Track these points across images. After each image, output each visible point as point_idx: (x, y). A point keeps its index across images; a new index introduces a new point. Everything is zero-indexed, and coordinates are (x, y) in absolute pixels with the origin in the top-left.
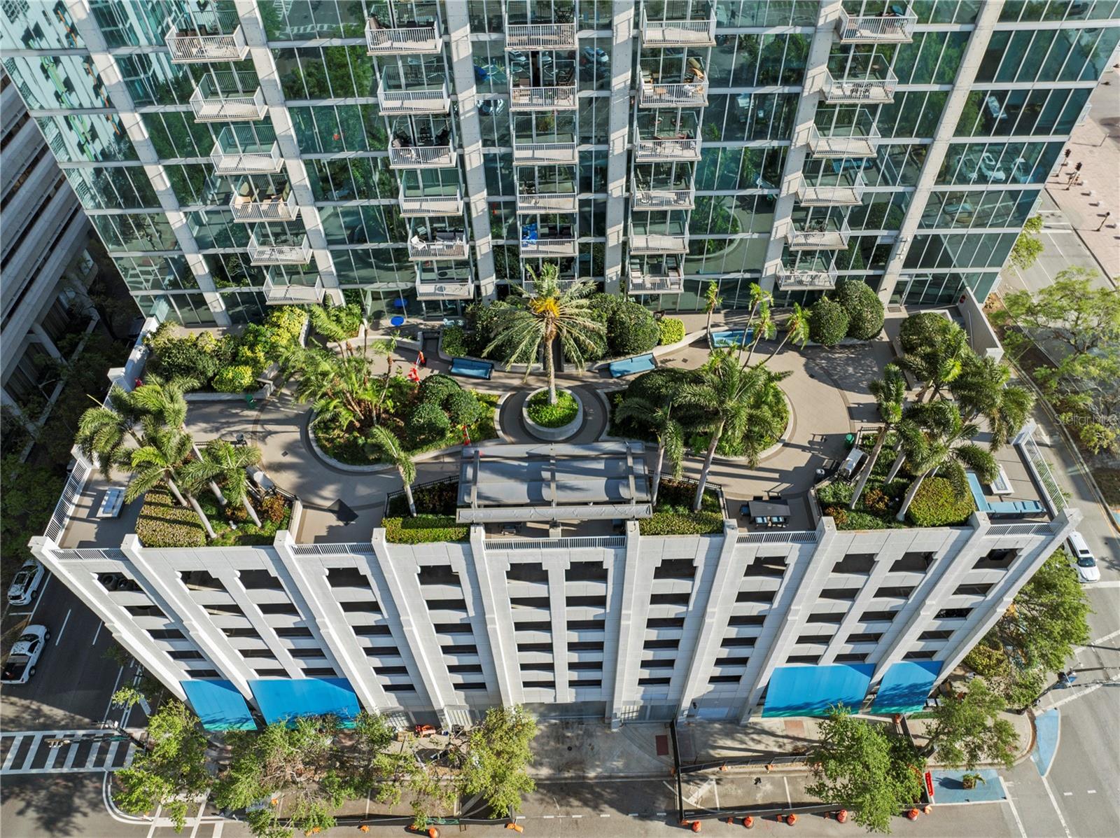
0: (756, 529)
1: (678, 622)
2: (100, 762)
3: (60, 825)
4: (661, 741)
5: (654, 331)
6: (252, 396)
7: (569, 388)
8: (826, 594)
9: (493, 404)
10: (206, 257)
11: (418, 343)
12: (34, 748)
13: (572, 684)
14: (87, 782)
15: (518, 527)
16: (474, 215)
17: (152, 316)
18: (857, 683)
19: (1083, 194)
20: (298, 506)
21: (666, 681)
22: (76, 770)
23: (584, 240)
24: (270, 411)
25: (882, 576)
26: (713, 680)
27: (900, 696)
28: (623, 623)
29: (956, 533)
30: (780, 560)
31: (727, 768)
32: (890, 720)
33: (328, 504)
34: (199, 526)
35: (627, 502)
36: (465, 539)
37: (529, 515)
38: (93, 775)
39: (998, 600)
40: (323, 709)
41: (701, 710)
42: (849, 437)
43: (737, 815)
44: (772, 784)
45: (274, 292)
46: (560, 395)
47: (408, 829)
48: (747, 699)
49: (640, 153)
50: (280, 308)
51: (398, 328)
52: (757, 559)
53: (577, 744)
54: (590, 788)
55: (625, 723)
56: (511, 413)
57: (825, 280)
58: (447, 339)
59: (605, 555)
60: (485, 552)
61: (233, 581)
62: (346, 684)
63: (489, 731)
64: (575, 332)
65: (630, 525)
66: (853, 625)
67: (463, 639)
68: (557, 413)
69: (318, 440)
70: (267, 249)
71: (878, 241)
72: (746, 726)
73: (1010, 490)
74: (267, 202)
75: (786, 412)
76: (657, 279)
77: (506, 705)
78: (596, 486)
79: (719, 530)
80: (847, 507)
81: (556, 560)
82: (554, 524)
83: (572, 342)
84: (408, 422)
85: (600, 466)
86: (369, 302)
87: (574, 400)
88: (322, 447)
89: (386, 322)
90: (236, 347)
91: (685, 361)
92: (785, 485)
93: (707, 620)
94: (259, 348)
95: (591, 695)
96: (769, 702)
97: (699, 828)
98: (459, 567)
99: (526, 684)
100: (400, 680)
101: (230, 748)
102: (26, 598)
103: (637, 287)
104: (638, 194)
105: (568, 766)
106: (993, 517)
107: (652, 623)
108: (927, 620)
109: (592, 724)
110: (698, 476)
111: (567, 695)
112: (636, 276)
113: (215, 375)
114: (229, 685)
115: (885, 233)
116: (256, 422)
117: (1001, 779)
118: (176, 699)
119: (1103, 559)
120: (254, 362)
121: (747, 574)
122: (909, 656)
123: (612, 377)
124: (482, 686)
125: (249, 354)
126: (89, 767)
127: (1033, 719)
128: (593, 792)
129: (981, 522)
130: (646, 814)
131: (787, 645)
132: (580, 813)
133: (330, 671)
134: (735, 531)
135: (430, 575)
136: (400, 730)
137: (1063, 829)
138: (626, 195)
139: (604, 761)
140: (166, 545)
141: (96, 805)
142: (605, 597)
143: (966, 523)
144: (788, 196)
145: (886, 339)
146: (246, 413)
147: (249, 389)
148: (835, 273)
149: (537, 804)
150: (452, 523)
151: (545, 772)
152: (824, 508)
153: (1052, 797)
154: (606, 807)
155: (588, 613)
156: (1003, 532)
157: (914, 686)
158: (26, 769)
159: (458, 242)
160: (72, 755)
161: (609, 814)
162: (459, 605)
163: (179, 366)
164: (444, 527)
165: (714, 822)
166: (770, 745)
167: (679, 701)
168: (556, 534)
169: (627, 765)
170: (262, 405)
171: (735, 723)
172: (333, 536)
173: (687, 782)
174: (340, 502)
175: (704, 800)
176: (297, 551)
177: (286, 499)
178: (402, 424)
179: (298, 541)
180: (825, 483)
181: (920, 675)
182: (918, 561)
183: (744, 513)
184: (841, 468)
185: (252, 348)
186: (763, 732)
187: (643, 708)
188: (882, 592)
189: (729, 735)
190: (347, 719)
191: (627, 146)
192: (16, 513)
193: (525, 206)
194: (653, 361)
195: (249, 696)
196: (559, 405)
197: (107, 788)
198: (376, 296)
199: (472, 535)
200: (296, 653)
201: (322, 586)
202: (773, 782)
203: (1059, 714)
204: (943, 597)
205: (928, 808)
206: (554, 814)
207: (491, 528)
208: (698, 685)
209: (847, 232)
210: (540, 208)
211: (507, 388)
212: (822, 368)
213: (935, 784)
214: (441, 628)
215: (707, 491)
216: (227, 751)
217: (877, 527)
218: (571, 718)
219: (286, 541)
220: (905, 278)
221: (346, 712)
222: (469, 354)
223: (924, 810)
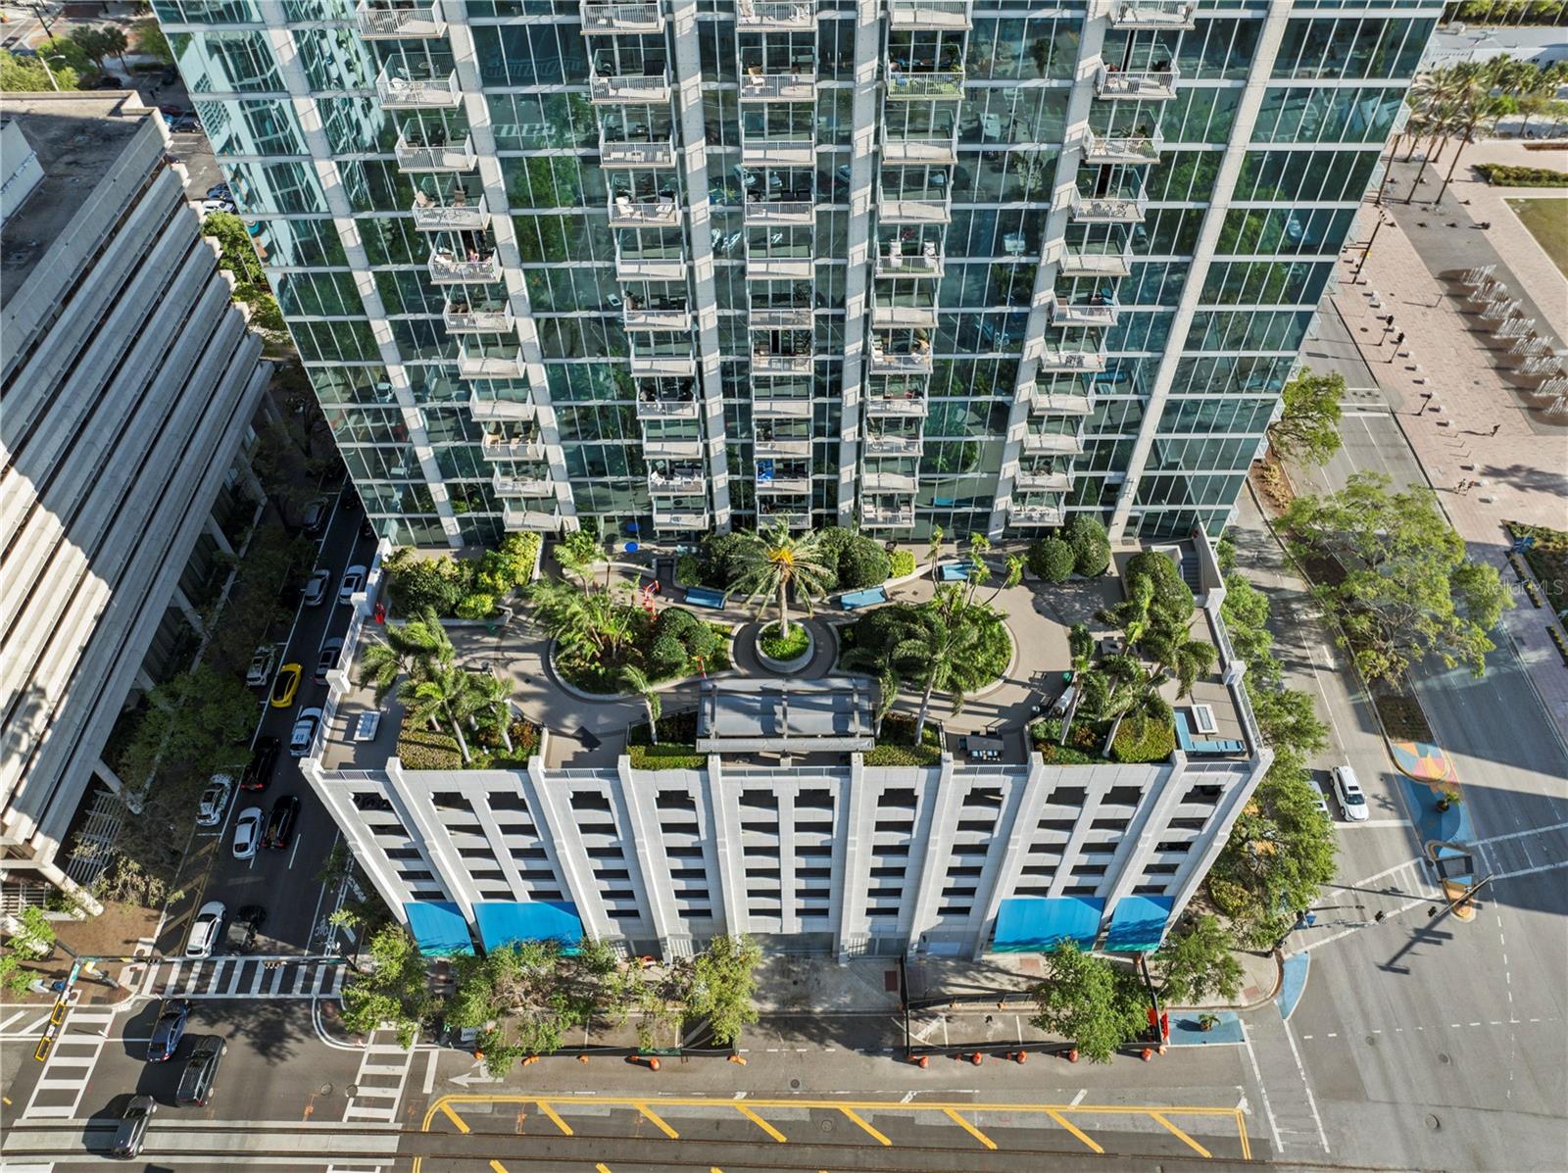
0: (973, 762)
1: (902, 850)
2: (307, 989)
3: (274, 1050)
4: (890, 977)
5: (884, 566)
6: (492, 623)
7: (800, 620)
8: (1043, 824)
9: (726, 635)
10: (447, 485)
11: (654, 571)
12: (237, 973)
13: (799, 912)
14: (296, 1009)
15: (752, 757)
16: (712, 454)
17: (385, 536)
18: (1088, 919)
19: (1408, 368)
20: (545, 732)
21: (894, 911)
22: (282, 996)
23: (818, 477)
24: (510, 638)
25: (1094, 808)
26: (942, 911)
27: (1133, 933)
28: (849, 849)
29: (1156, 770)
30: (996, 791)
31: (957, 1006)
32: (1130, 961)
33: (571, 732)
34: (456, 751)
35: (852, 735)
36: (704, 767)
37: (764, 746)
38: (299, 1001)
39: (1213, 834)
40: (544, 935)
41: (933, 945)
42: (1067, 676)
43: (965, 1052)
44: (1004, 1022)
45: (512, 518)
46: (793, 628)
47: (627, 1060)
48: (978, 933)
49: (871, 408)
50: (515, 535)
51: (630, 556)
52: (974, 790)
53: (803, 978)
54: (816, 1023)
55: (853, 958)
56: (745, 645)
57: (1054, 516)
58: (682, 569)
59: (832, 784)
60: (721, 779)
61: (481, 803)
62: (572, 909)
63: (714, 958)
64: (808, 579)
65: (854, 756)
66: (1074, 857)
67: (693, 863)
68: (790, 648)
69: (559, 669)
70: (509, 480)
71: (1106, 481)
72: (979, 964)
73: (1215, 729)
74: (515, 441)
75: (1009, 648)
76: (889, 514)
77: (730, 933)
78: (824, 720)
79: (936, 763)
80: (1057, 743)
81: (786, 788)
82: (785, 755)
83: (803, 587)
84: (647, 655)
85: (829, 701)
86: (601, 525)
87: (805, 634)
88: (564, 676)
89: (620, 547)
90: (476, 574)
91: (915, 593)
92: (1004, 721)
93: (931, 848)
94: (498, 575)
95: (818, 925)
96: (998, 937)
97: (926, 1065)
98: (696, 793)
99: (753, 912)
100: (626, 905)
101: (442, 977)
102: (215, 818)
103: (869, 521)
104: (870, 439)
105: (794, 1000)
106: (1193, 756)
107: (878, 850)
108: (1146, 853)
109: (818, 959)
110: (918, 710)
111: (793, 925)
112: (869, 510)
113: (457, 603)
114: (454, 909)
115: (1112, 474)
116: (497, 649)
117: (1241, 1022)
118: (396, 921)
119: (1375, 797)
120: (493, 590)
121: (965, 804)
122: (1138, 890)
123: (842, 609)
124: (707, 913)
125: (489, 581)
126: (296, 994)
127: (1281, 962)
128: (818, 1027)
129: (1179, 760)
130: (873, 1050)
131: (1011, 878)
132: (805, 1047)
133: (557, 895)
134: (950, 763)
135: (668, 799)
136: (619, 961)
137: (1299, 1071)
138: (858, 439)
139: (830, 996)
140: (426, 768)
141: (308, 1031)
142: (831, 824)
143: (1167, 760)
144: (1014, 442)
145: (1116, 574)
146: (487, 639)
147: (489, 616)
148: (1064, 509)
149: (761, 1038)
150: (692, 752)
151: (769, 1007)
152: (1036, 743)
153: (1291, 1040)
154: (831, 1042)
155: (815, 839)
156: (1202, 769)
157: (1144, 923)
158: (231, 993)
159: (696, 479)
160: (277, 982)
161: (834, 1049)
162: (692, 829)
163: (426, 594)
164: (684, 755)
165: (942, 1058)
166: (1004, 983)
167: (908, 933)
168: (786, 763)
169: (854, 1001)
170: (501, 632)
171: (967, 961)
172: (578, 762)
173: (916, 1019)
174: (582, 730)
175: (932, 1037)
176: (547, 775)
177: (535, 726)
178: (640, 654)
179: (547, 765)
180: (1040, 720)
181: (1151, 911)
182: (1126, 795)
183: (962, 747)
184: (1056, 705)
185: (491, 574)
186: (998, 970)
187: (872, 942)
188: (1098, 824)
189: (961, 972)
190: (569, 944)
191: (859, 399)
192: (212, 728)
193: (761, 450)
194: (883, 594)
195: (471, 920)
196: (791, 639)
197: (317, 1015)
198: (609, 520)
199: (710, 763)
200: (526, 875)
201: (564, 808)
202: (1005, 1020)
203: (1309, 958)
204: (1156, 831)
205: (1163, 1048)
206: (778, 1047)
207: (726, 757)
208: (926, 918)
209: (1073, 474)
210: (775, 452)
211: (739, 619)
212: (1050, 604)
213: (1171, 1026)
214: (672, 852)
215: (928, 725)
216: (440, 981)
217: (1083, 762)
218: (797, 952)
219: (537, 765)
220: (1137, 514)
221: (569, 937)
222: (703, 584)
223: (1158, 1051)
